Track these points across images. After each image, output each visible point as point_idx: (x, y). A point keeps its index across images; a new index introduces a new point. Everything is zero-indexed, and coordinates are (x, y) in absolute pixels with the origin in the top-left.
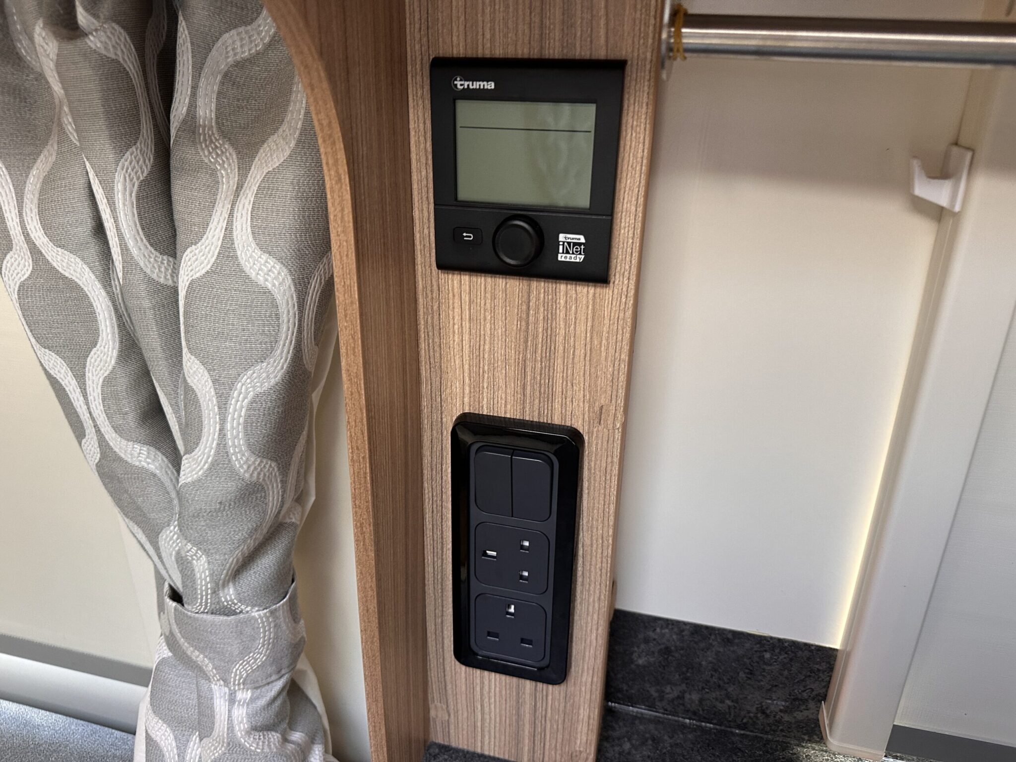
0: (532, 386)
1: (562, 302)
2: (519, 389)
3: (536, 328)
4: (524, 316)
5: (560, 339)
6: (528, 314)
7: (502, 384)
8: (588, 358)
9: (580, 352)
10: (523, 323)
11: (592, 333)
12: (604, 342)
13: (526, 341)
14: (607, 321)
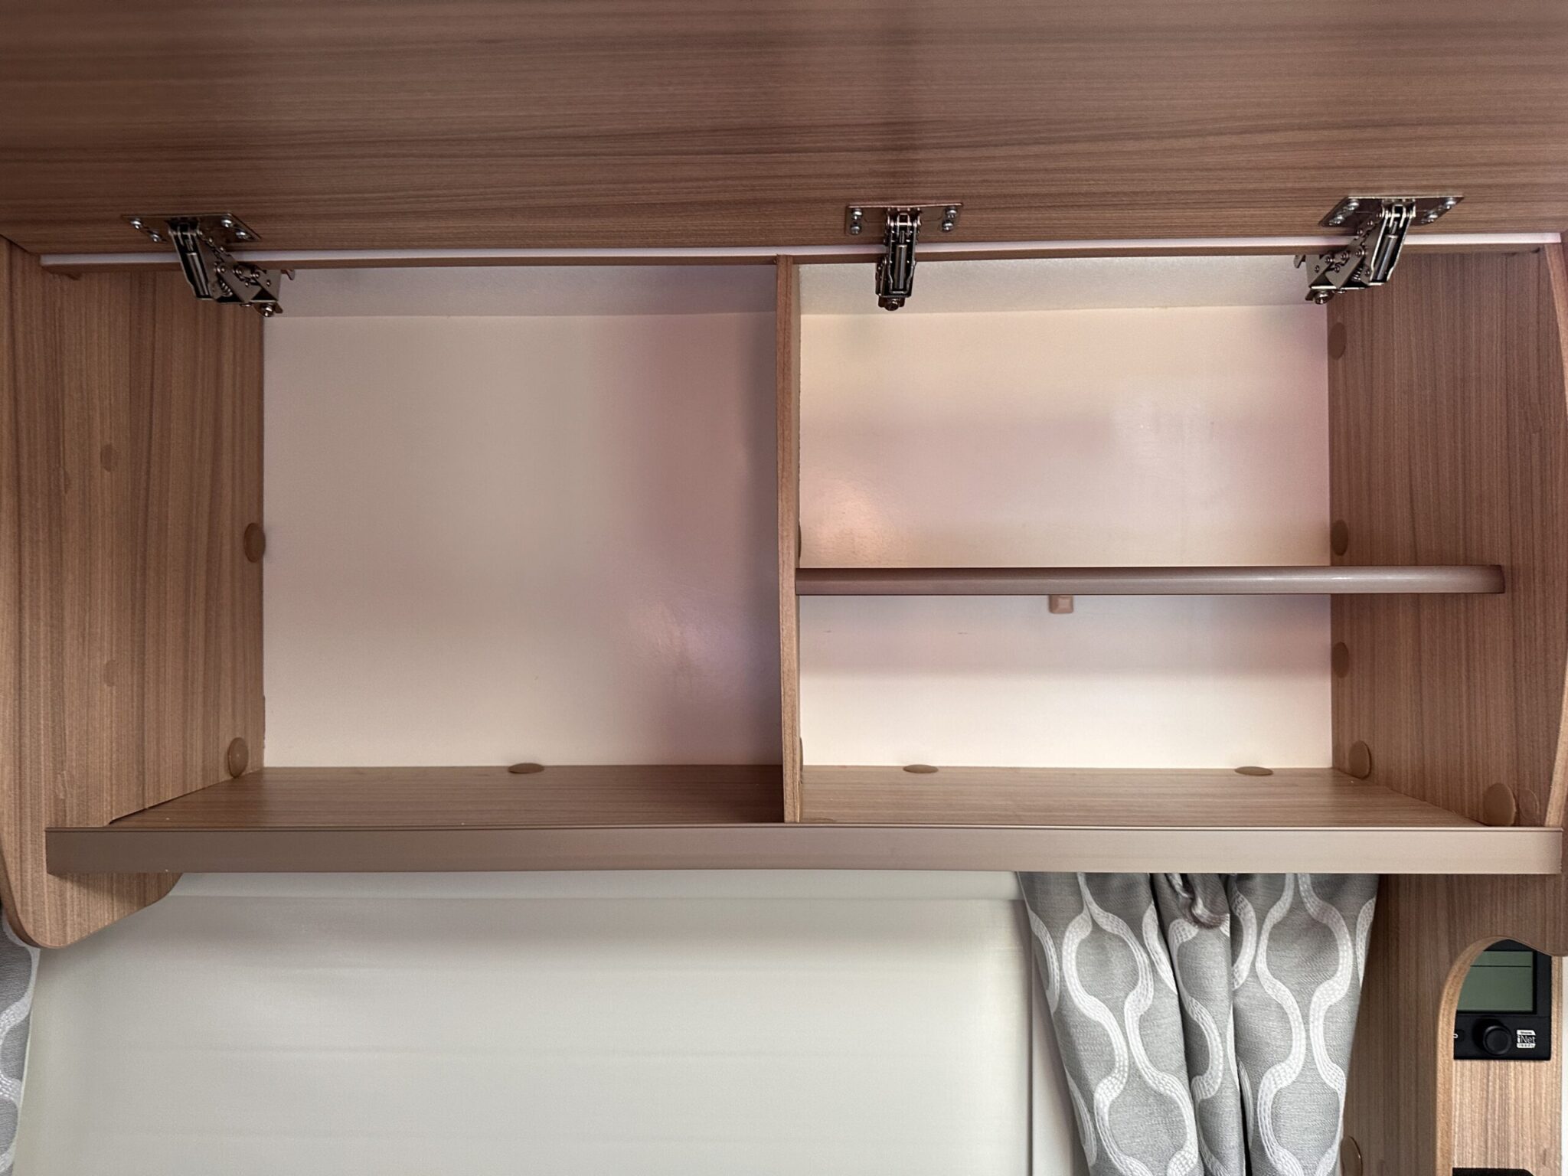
0: (1492, 1139)
1: (1512, 1074)
2: (1482, 1144)
3: (1494, 1095)
4: (1485, 1087)
5: (1512, 1101)
6: (1488, 1086)
7: (1469, 1141)
8: (1533, 1114)
9: (1527, 1110)
10: (1485, 1093)
11: (1534, 1095)
12: (1544, 1101)
13: (1487, 1105)
14: (1544, 1086)
